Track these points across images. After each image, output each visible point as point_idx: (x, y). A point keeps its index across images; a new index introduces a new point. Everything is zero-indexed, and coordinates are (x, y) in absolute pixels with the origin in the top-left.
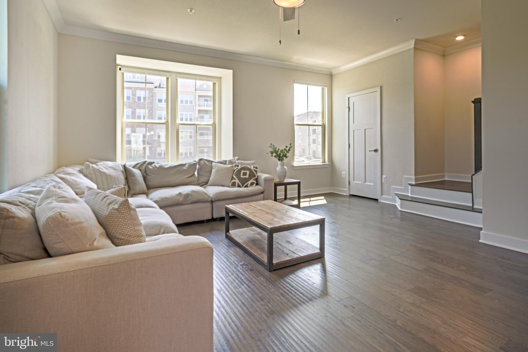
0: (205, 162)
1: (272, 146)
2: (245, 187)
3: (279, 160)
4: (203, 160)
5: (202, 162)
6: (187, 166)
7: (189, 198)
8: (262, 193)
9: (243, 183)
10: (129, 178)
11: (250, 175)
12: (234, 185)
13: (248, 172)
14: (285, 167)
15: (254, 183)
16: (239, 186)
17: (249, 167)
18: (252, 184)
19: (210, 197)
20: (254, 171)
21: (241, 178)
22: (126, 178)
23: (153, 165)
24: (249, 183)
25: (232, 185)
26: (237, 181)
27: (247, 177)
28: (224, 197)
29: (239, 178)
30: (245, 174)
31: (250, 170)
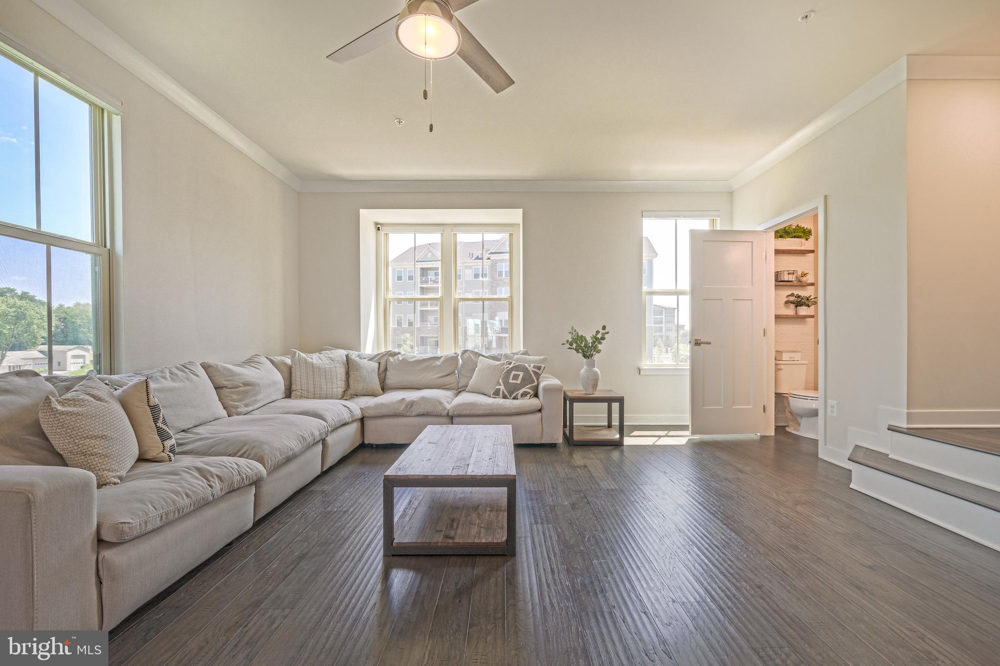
0: (470, 355)
1: (573, 331)
2: (514, 398)
3: (585, 356)
4: (468, 352)
5: (467, 355)
6: (442, 359)
7: (414, 407)
8: (540, 411)
9: (511, 392)
10: (351, 373)
11: (523, 379)
12: (496, 393)
13: (521, 374)
14: (596, 369)
15: (529, 393)
16: (505, 397)
17: (526, 365)
18: (524, 395)
19: (445, 409)
20: (532, 373)
21: (508, 383)
22: (348, 374)
23: (396, 357)
24: (521, 391)
25: (494, 394)
26: (502, 387)
27: (519, 382)
28: (467, 412)
29: (506, 383)
30: (516, 377)
31: (525, 370)
